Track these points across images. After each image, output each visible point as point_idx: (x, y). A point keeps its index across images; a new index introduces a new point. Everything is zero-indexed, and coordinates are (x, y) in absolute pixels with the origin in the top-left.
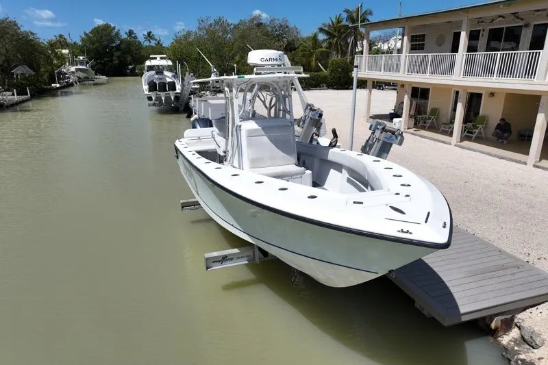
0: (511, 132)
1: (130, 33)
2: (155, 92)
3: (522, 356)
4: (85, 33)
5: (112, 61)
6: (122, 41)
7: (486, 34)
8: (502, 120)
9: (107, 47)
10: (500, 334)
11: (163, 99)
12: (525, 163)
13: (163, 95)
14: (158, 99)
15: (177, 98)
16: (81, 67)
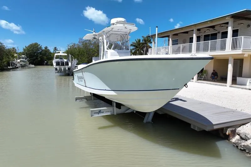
0: (218, 76)
1: (46, 48)
2: (59, 66)
3: (243, 144)
4: (26, 47)
5: (37, 59)
6: (42, 50)
7: (203, 37)
8: (214, 70)
9: (35, 53)
10: (231, 138)
11: (62, 69)
12: (226, 86)
13: (62, 68)
14: (60, 69)
15: (69, 69)
16: (23, 60)
